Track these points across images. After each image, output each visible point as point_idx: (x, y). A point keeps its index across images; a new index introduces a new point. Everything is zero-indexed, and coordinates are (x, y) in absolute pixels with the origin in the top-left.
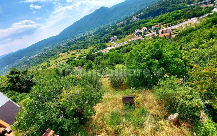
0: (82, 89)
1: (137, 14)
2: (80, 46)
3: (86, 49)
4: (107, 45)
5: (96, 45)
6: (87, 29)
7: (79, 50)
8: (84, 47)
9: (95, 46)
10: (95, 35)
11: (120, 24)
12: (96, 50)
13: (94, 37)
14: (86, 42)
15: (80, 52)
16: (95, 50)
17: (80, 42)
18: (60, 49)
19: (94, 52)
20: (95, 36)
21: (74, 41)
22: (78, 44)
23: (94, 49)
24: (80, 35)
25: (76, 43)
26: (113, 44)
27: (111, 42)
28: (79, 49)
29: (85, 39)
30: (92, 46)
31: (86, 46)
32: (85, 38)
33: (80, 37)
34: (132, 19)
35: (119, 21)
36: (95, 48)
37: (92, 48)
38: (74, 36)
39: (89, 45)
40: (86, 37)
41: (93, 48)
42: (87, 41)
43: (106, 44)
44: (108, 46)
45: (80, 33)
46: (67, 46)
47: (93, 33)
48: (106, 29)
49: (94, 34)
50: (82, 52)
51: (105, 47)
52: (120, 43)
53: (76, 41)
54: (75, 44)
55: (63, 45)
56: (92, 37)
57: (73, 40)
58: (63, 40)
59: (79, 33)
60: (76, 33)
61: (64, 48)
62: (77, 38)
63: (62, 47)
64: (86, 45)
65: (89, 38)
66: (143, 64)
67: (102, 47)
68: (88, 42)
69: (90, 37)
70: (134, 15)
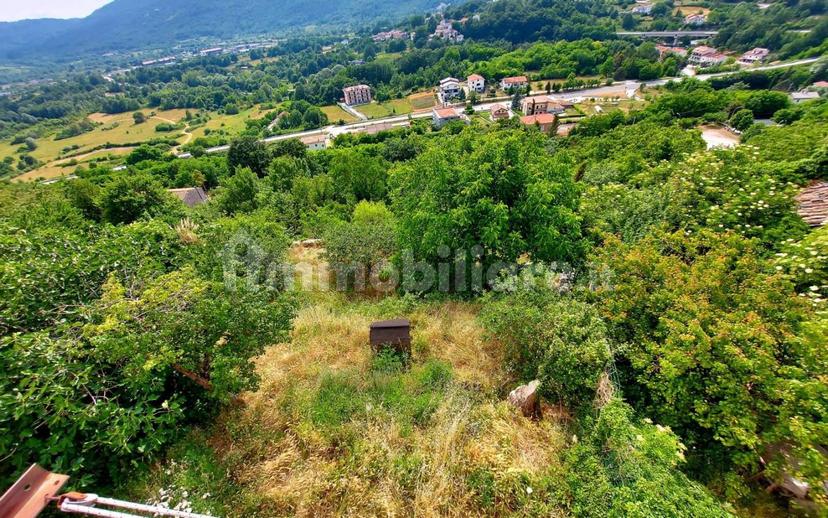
0: (205, 284)
1: (458, 16)
2: (199, 97)
3: (228, 113)
4: (326, 116)
5: (279, 106)
6: (244, 23)
7: (193, 112)
8: (219, 103)
9: (271, 107)
10: (276, 59)
11: (388, 37)
12: (275, 129)
13: (272, 68)
14: (234, 85)
15: (199, 122)
16: (270, 128)
17: (200, 78)
18: (96, 90)
19: (267, 135)
20: (278, 64)
21: (170, 68)
22: (192, 83)
23: (267, 124)
24: (203, 46)
25: (184, 77)
26: (354, 116)
27: (343, 104)
28: (195, 106)
29: (230, 68)
30: (259, 106)
31: (233, 101)
32: (226, 64)
33: (203, 53)
34: (438, 32)
35: (385, 23)
36: (272, 117)
37: (257, 114)
38: (172, 43)
39: (245, 99)
40: (235, 58)
41: (263, 115)
42: (238, 79)
43: (324, 110)
44: (330, 121)
45: (204, 34)
46: (132, 82)
47: (269, 50)
48: (327, 45)
49: (275, 56)
50: (210, 125)
51: (316, 122)
52: (380, 118)
53: (185, 67)
54: (179, 84)
55: (114, 73)
56: (262, 68)
57: (169, 61)
58: (112, 48)
59: (198, 32)
60: (182, 31)
61: (115, 89)
62: (188, 56)
63: (105, 82)
64: (233, 95)
65: (250, 67)
66: (456, 212)
67: (303, 118)
68: (242, 86)
69: (255, 63)
70: (447, 17)
